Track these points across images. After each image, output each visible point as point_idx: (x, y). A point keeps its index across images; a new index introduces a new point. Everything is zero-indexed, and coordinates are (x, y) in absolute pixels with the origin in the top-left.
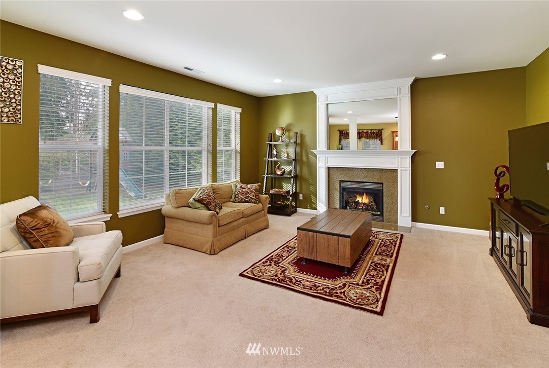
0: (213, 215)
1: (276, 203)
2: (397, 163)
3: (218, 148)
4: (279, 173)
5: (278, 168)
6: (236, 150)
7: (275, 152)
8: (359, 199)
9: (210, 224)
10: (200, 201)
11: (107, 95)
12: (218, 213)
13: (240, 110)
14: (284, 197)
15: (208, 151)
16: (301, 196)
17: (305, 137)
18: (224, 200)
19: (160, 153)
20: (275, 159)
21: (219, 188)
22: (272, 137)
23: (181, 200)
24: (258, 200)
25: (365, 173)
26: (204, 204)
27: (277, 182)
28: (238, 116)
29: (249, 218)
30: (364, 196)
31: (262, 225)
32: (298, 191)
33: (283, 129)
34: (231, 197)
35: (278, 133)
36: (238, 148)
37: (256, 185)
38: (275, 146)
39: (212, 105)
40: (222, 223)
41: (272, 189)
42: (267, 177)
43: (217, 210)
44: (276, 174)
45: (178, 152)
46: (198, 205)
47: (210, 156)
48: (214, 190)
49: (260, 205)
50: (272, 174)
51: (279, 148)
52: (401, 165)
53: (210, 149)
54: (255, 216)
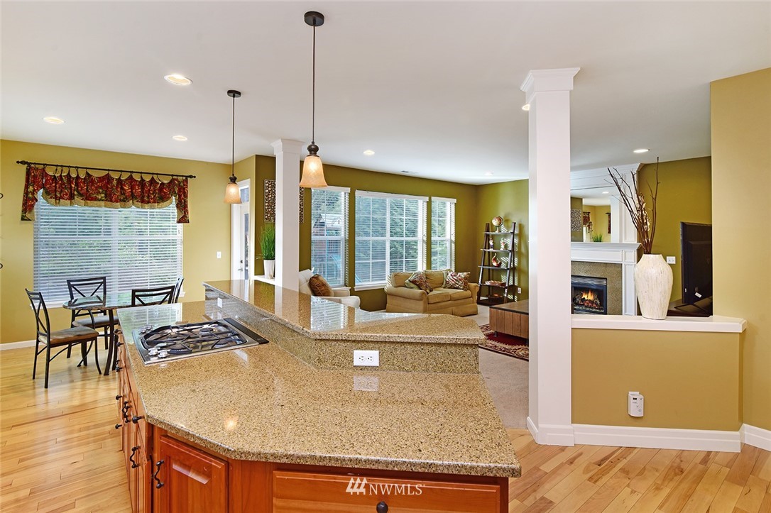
0: (423, 293)
1: (492, 296)
2: (621, 257)
3: (432, 239)
4: (495, 264)
5: (495, 259)
6: (451, 241)
7: (491, 243)
8: (585, 296)
9: (421, 300)
10: (413, 282)
11: (347, 199)
12: (428, 293)
13: (455, 201)
14: (501, 289)
15: (423, 241)
16: (519, 289)
17: (523, 227)
18: (436, 286)
19: (384, 243)
20: (491, 250)
21: (432, 275)
22: (489, 227)
23: (398, 280)
24: (466, 288)
25: (587, 268)
26: (417, 285)
27: (495, 273)
28: (453, 206)
29: (456, 302)
30: (590, 294)
31: (471, 311)
32: (516, 284)
33: (500, 219)
34: (442, 283)
35: (495, 222)
36: (453, 239)
37: (465, 273)
38: (493, 236)
39: (427, 199)
40: (431, 301)
41: (489, 280)
42: (483, 269)
43: (428, 291)
44: (493, 266)
45: (397, 242)
46: (412, 285)
47: (425, 245)
48: (427, 276)
49: (469, 292)
50: (489, 265)
51: (496, 239)
52: (625, 259)
53: (425, 239)
54: (462, 301)
